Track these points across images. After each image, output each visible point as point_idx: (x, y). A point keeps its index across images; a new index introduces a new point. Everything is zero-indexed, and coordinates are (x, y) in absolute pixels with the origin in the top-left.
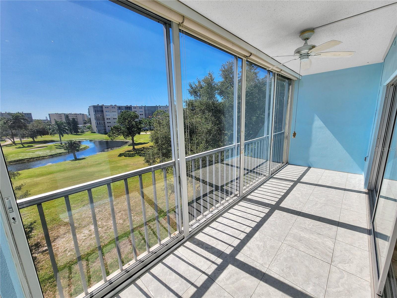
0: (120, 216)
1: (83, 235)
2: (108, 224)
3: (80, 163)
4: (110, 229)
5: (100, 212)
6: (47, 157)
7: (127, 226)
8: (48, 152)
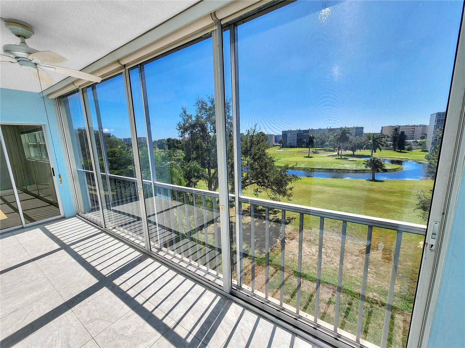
0: (353, 261)
1: (309, 250)
2: (335, 257)
3: (372, 185)
4: (333, 264)
5: (338, 242)
6: (351, 171)
7: (350, 276)
8: (354, 167)
